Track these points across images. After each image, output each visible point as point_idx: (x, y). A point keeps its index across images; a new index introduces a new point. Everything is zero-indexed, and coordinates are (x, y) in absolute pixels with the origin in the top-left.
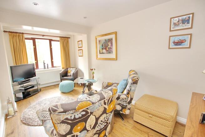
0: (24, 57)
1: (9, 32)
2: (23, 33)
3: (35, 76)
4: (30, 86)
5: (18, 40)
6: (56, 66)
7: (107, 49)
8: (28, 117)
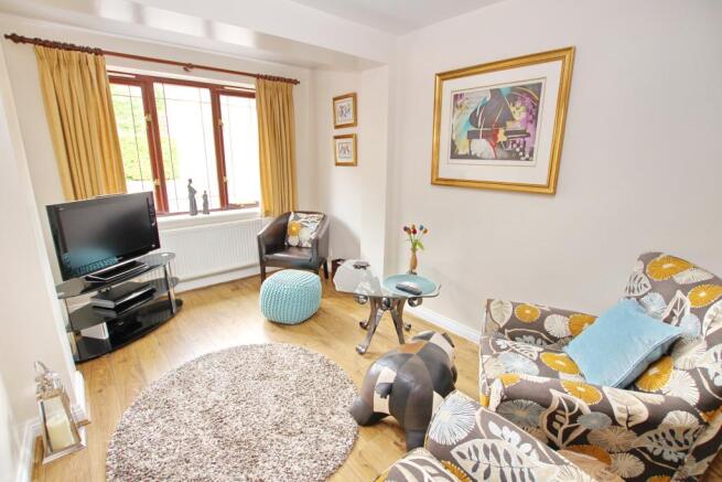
0: (107, 161)
1: (36, 42)
2: (98, 52)
3: (158, 246)
4: (137, 291)
5: (77, 83)
6: (238, 203)
7: (502, 137)
8: (142, 464)
